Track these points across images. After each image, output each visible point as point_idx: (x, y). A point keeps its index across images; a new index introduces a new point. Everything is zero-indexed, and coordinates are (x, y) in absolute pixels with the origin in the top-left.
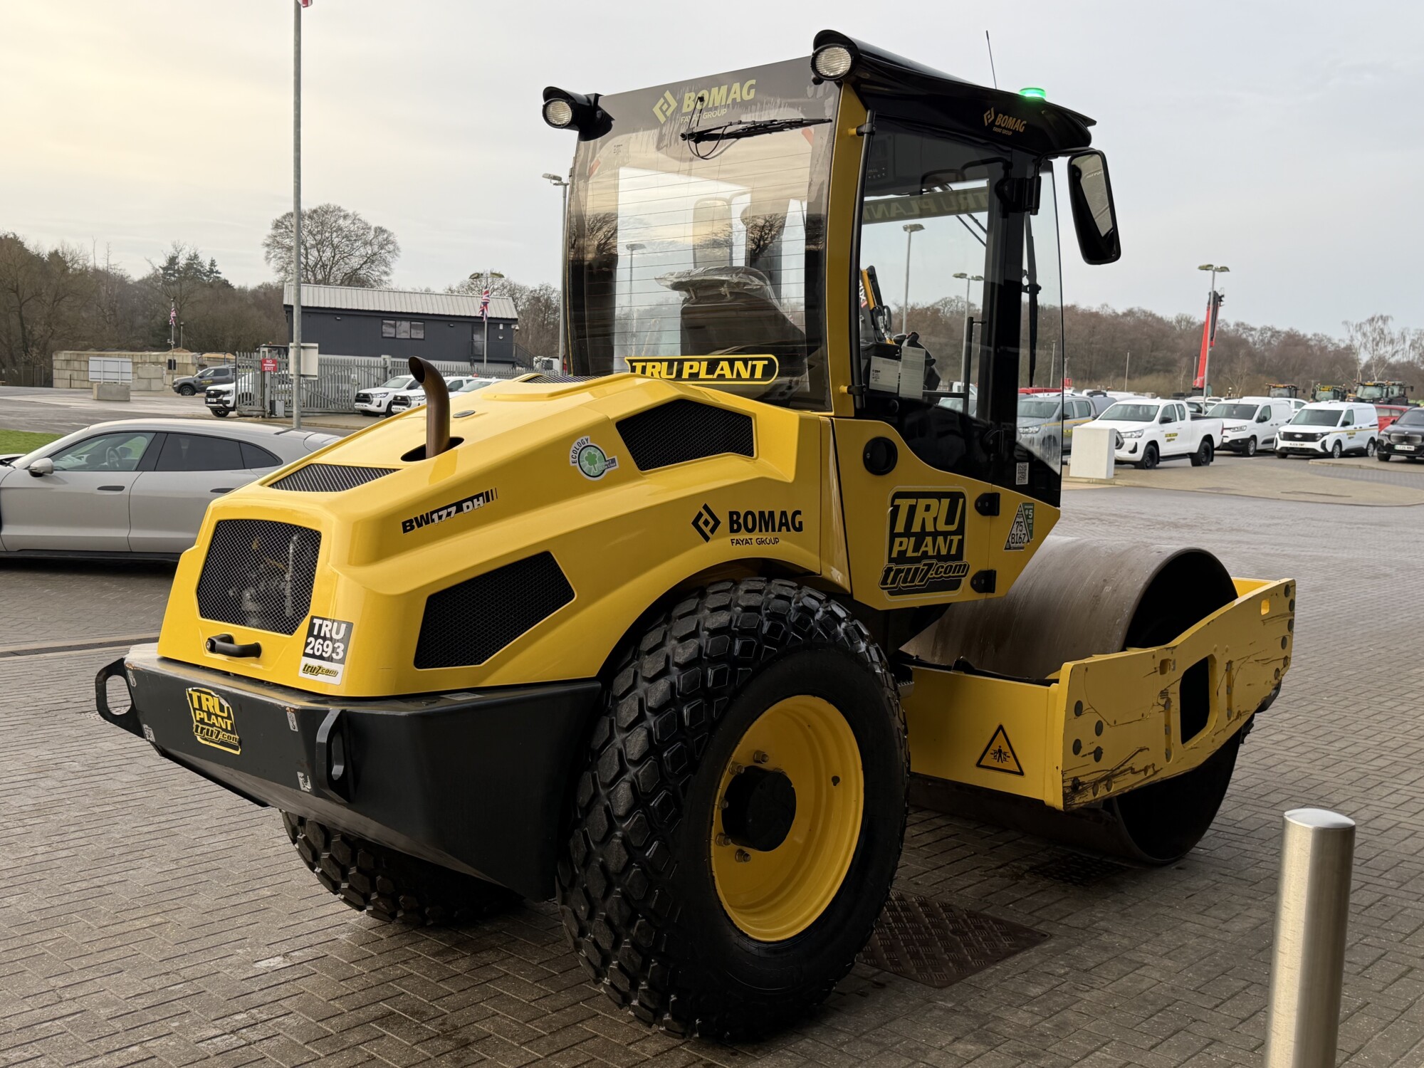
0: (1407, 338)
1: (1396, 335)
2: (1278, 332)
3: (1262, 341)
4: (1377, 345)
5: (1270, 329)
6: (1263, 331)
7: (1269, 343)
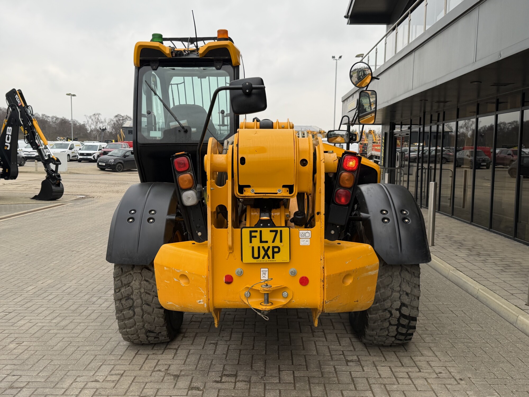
3: (52, 121)
4: (97, 123)
5: (55, 117)
7: (55, 122)
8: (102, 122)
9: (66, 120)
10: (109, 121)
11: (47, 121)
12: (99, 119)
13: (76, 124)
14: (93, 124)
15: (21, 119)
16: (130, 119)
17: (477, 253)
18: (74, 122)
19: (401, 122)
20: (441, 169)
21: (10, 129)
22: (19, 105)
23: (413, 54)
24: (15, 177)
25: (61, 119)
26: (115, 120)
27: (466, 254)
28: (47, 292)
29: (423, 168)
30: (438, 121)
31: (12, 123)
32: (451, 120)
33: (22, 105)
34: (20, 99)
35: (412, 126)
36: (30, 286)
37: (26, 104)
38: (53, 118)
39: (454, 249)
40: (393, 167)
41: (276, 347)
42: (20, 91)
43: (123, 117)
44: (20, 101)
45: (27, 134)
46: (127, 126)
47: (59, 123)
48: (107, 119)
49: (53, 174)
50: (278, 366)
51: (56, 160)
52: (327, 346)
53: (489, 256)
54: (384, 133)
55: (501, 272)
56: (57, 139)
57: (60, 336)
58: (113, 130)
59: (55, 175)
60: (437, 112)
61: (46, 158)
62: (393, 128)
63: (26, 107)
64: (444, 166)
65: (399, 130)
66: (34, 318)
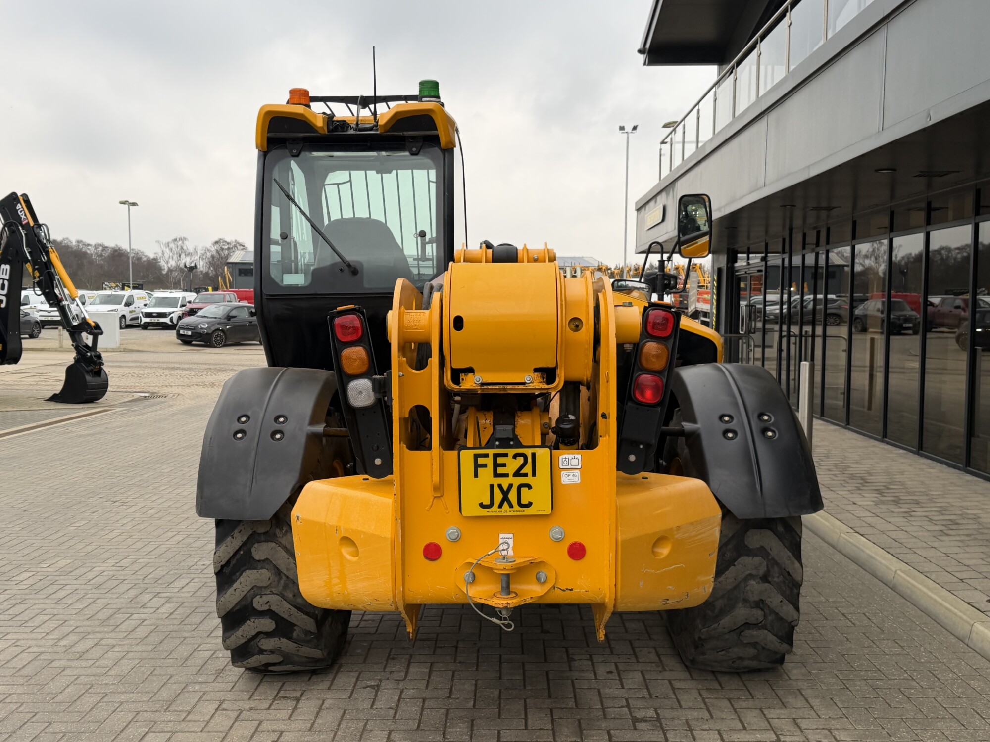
0: (199, 252)
1: (191, 251)
2: (107, 247)
3: (96, 253)
4: (180, 256)
5: (101, 245)
6: (96, 246)
7: (101, 255)
8: (189, 254)
9: (122, 250)
10: (203, 252)
11: (85, 253)
12: (185, 248)
13: (141, 258)
14: (173, 258)
15: (27, 250)
16: (242, 247)
17: (896, 499)
18: (138, 253)
19: (749, 248)
20: (825, 336)
21: (7, 269)
22: (24, 223)
23: (766, 117)
24: (15, 359)
25: (112, 248)
26: (213, 249)
27: (873, 501)
28: (56, 583)
29: (792, 334)
30: (818, 244)
31: (10, 258)
32: (841, 243)
33: (28, 223)
34: (25, 213)
35: (769, 255)
36: (25, 571)
37: (37, 221)
38: (98, 248)
39: (849, 491)
40: (734, 333)
41: (496, 692)
42: (25, 196)
43: (228, 244)
44: (25, 215)
45: (39, 277)
46: (235, 261)
47: (109, 256)
48: (198, 248)
49: (88, 352)
50: (496, 731)
51: (94, 327)
52: (596, 690)
53: (917, 504)
54: (716, 268)
55: (940, 536)
56: (104, 286)
57: (71, 673)
58: (209, 268)
59: (91, 355)
60: (815, 228)
61: (75, 324)
62: (732, 259)
63: (37, 227)
64: (831, 331)
65: (745, 264)
66: (25, 636)
